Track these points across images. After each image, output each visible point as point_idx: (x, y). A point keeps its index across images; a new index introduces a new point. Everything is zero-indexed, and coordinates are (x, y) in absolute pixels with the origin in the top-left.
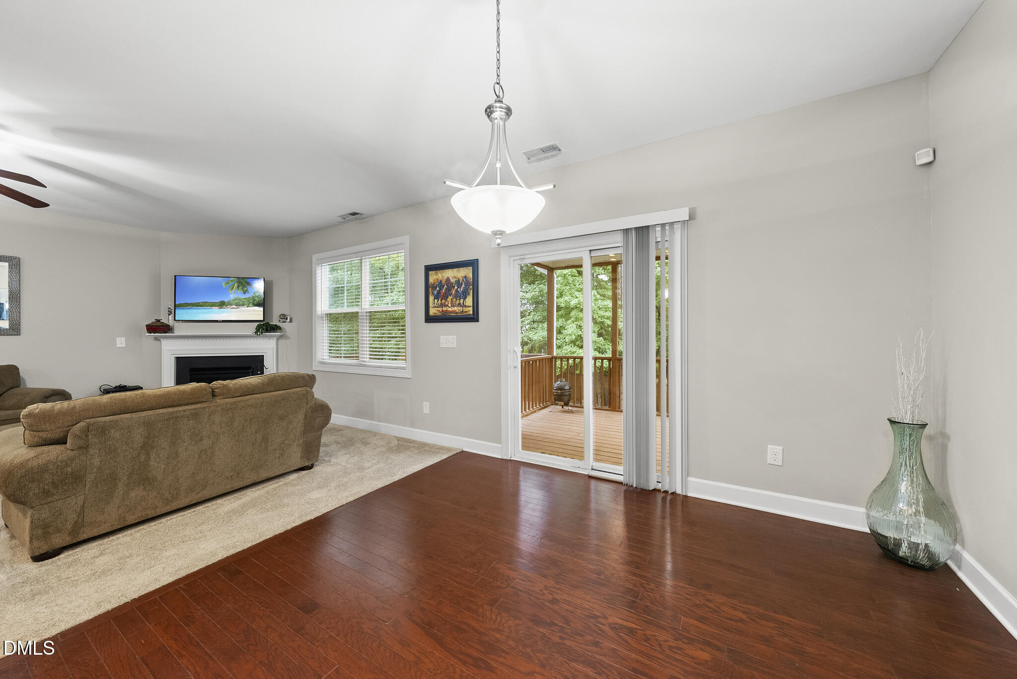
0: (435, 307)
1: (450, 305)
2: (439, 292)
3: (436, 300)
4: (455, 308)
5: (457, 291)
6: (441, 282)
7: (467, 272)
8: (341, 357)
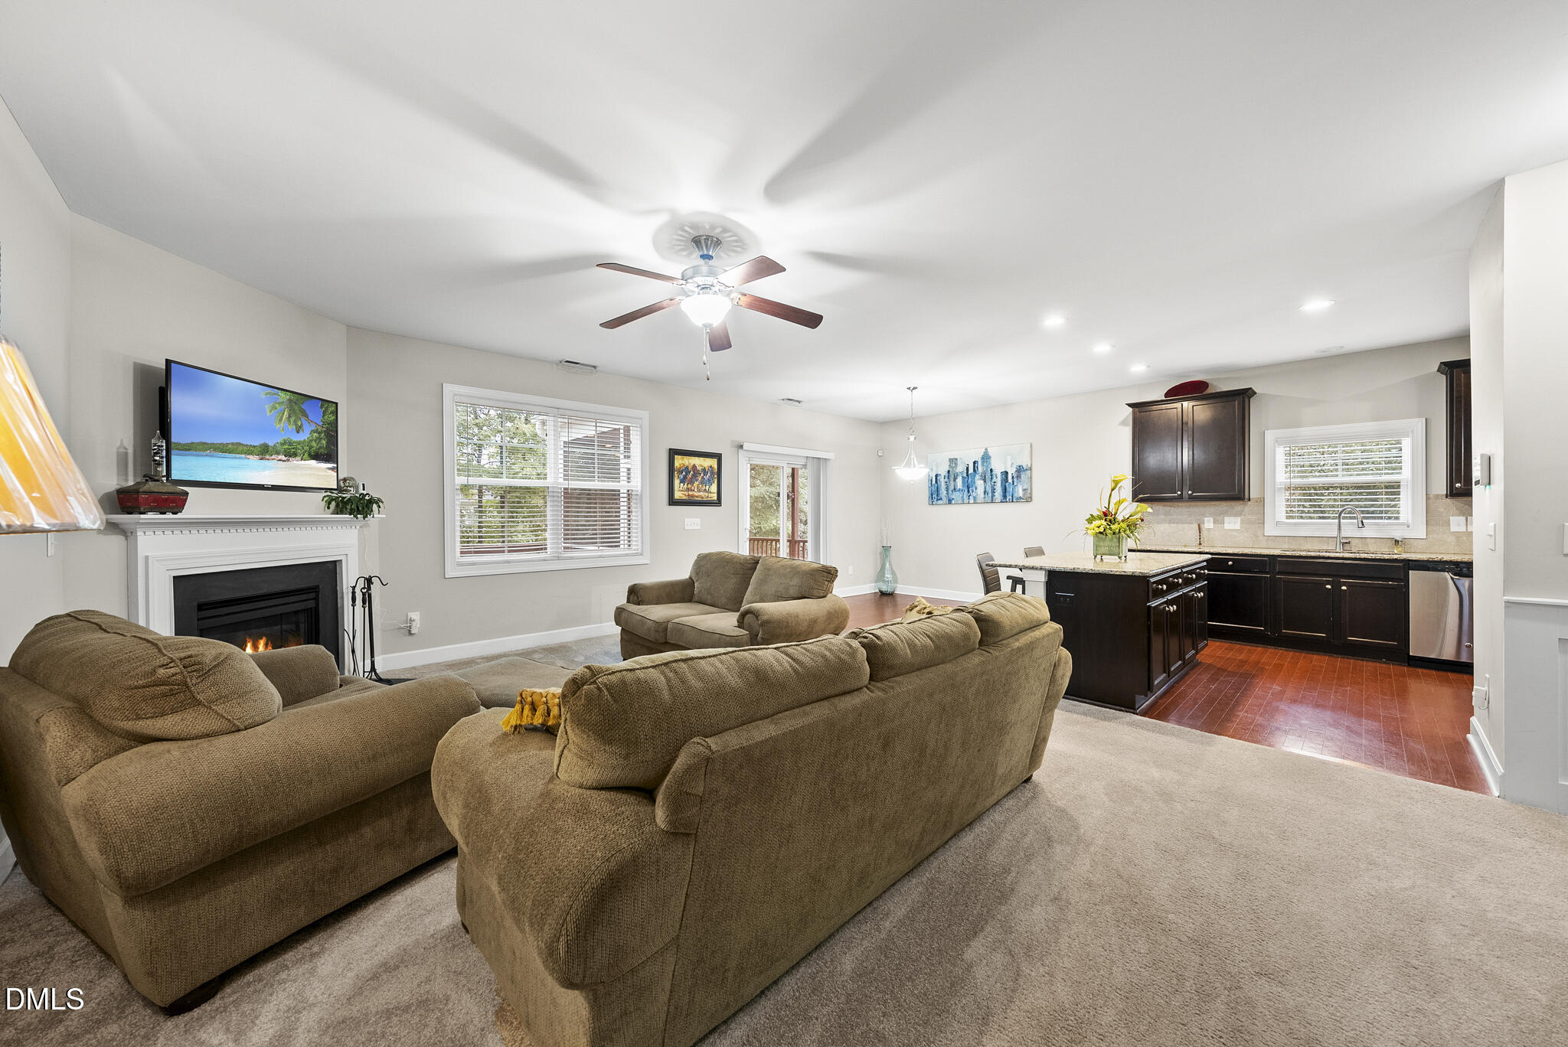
0: (679, 491)
1: (696, 490)
2: (685, 477)
3: (682, 484)
4: (701, 494)
5: (703, 478)
6: (687, 467)
7: (714, 462)
8: (503, 552)
